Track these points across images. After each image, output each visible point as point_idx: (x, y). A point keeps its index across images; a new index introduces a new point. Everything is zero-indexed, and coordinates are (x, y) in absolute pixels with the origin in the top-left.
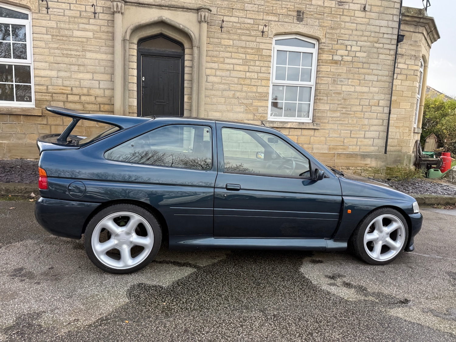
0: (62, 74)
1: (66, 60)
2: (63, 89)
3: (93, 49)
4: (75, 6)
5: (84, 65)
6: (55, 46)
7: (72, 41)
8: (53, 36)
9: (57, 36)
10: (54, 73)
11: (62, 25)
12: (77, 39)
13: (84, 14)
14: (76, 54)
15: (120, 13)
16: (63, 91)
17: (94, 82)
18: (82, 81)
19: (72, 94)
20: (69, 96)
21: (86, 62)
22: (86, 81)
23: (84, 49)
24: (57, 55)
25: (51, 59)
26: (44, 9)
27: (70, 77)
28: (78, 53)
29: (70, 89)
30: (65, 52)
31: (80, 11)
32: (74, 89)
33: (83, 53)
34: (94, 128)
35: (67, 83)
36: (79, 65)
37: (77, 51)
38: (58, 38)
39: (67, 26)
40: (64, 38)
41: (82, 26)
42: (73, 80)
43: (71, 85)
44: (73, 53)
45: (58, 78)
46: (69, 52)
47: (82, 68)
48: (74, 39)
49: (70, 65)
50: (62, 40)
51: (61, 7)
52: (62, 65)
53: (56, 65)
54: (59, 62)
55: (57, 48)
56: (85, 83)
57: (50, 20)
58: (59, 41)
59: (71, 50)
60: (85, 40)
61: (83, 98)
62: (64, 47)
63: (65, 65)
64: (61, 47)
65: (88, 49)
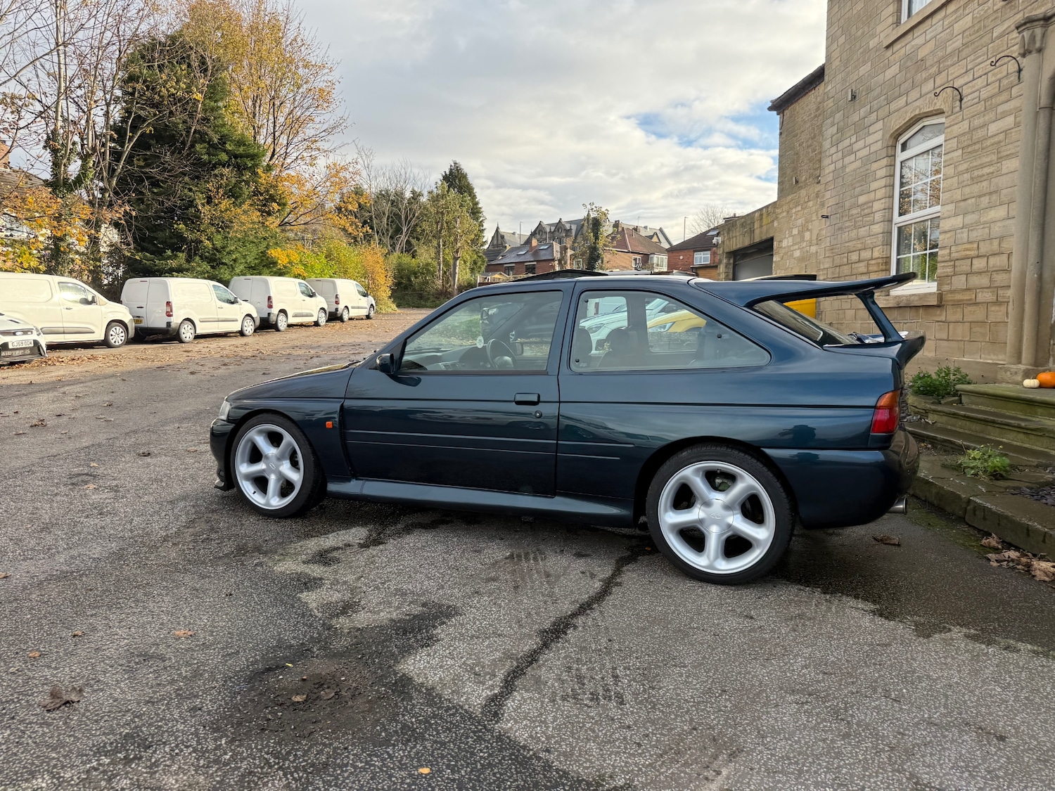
0: (970, 218)
1: (976, 189)
2: (967, 250)
3: (1012, 151)
4: (993, 75)
5: (995, 192)
6: (965, 166)
7: (987, 147)
8: (963, 149)
9: (968, 146)
10: (958, 221)
11: (977, 122)
12: (992, 141)
13: (1005, 82)
14: (988, 171)
15: (1034, 52)
16: (968, 253)
17: (1009, 222)
18: (992, 225)
19: (978, 257)
20: (975, 261)
21: (1002, 181)
22: (999, 224)
23: (999, 156)
24: (965, 183)
25: (958, 195)
26: (958, 103)
27: (978, 223)
28: (991, 169)
29: (975, 245)
30: (976, 173)
31: (1000, 80)
32: (981, 244)
33: (999, 164)
34: (1002, 324)
35: (974, 235)
36: (990, 194)
37: (990, 164)
38: (970, 149)
39: (982, 120)
40: (977, 147)
41: (1000, 109)
42: (982, 226)
43: (979, 238)
44: (986, 170)
45: (962, 228)
46: (980, 172)
47: (994, 197)
48: (989, 142)
49: (980, 196)
50: (976, 151)
51: (976, 88)
52: (969, 201)
53: (962, 204)
54: (967, 197)
55: (967, 171)
56: (997, 230)
57: (963, 120)
58: (971, 155)
59: (982, 166)
60: (1001, 137)
61: (992, 261)
62: (975, 164)
63: (973, 200)
64: (971, 165)
65: (1005, 154)
